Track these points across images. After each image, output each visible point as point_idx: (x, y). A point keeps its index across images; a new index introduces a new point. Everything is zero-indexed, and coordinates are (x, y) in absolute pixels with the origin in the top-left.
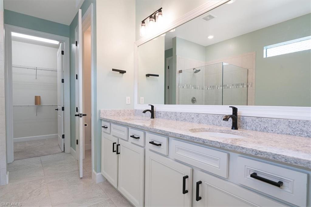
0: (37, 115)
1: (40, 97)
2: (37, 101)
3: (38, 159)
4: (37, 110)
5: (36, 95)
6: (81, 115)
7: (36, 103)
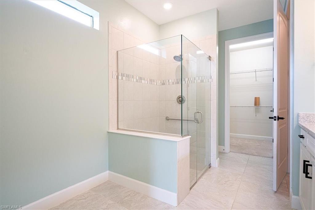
0: (256, 116)
1: (259, 98)
2: (257, 102)
3: (247, 157)
4: (257, 111)
5: (256, 97)
6: (275, 118)
7: (255, 104)
